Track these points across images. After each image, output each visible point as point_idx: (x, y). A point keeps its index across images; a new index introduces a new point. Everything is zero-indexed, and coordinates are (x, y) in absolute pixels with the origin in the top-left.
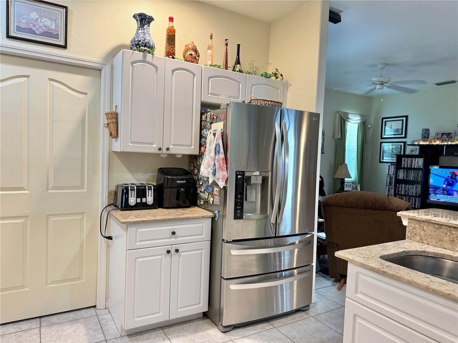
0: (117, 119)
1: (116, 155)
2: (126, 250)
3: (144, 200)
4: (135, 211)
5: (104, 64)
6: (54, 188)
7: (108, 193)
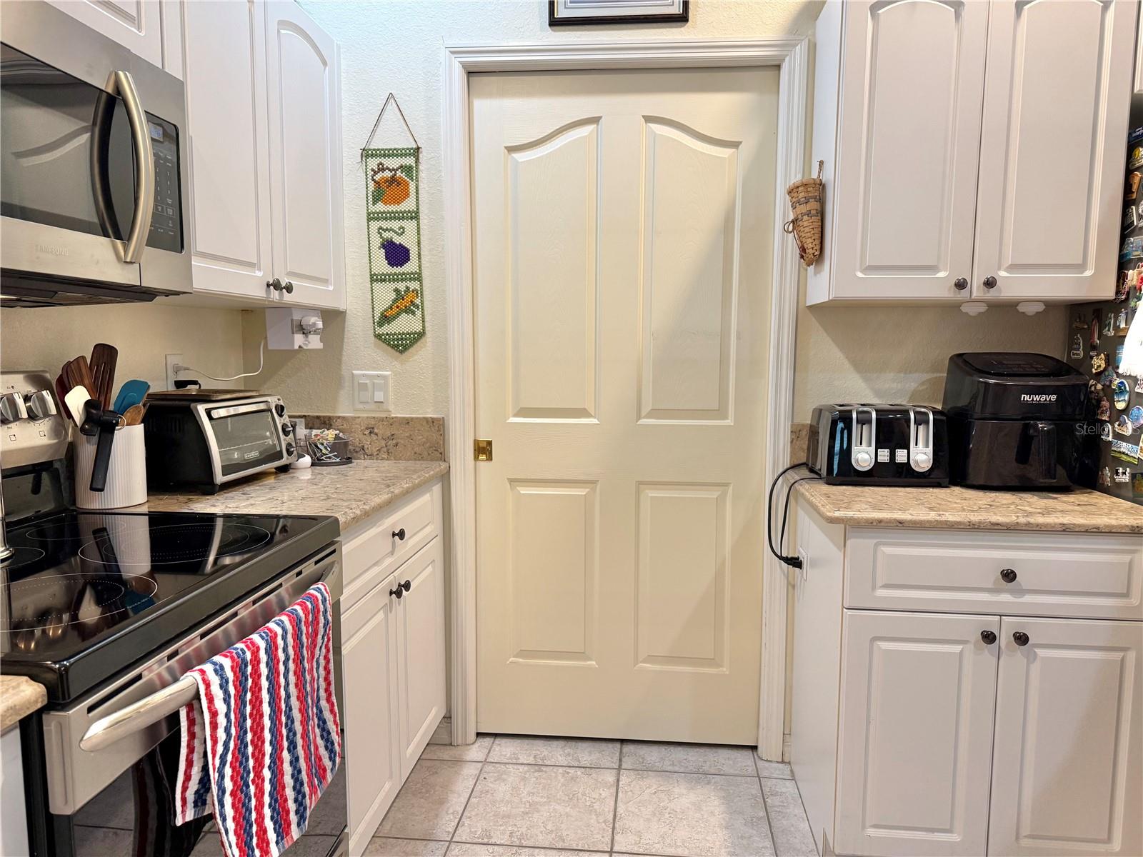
0: (821, 200)
1: (815, 318)
2: (843, 607)
3: (901, 456)
4: (872, 488)
5: (787, 45)
6: (654, 413)
7: (792, 432)
